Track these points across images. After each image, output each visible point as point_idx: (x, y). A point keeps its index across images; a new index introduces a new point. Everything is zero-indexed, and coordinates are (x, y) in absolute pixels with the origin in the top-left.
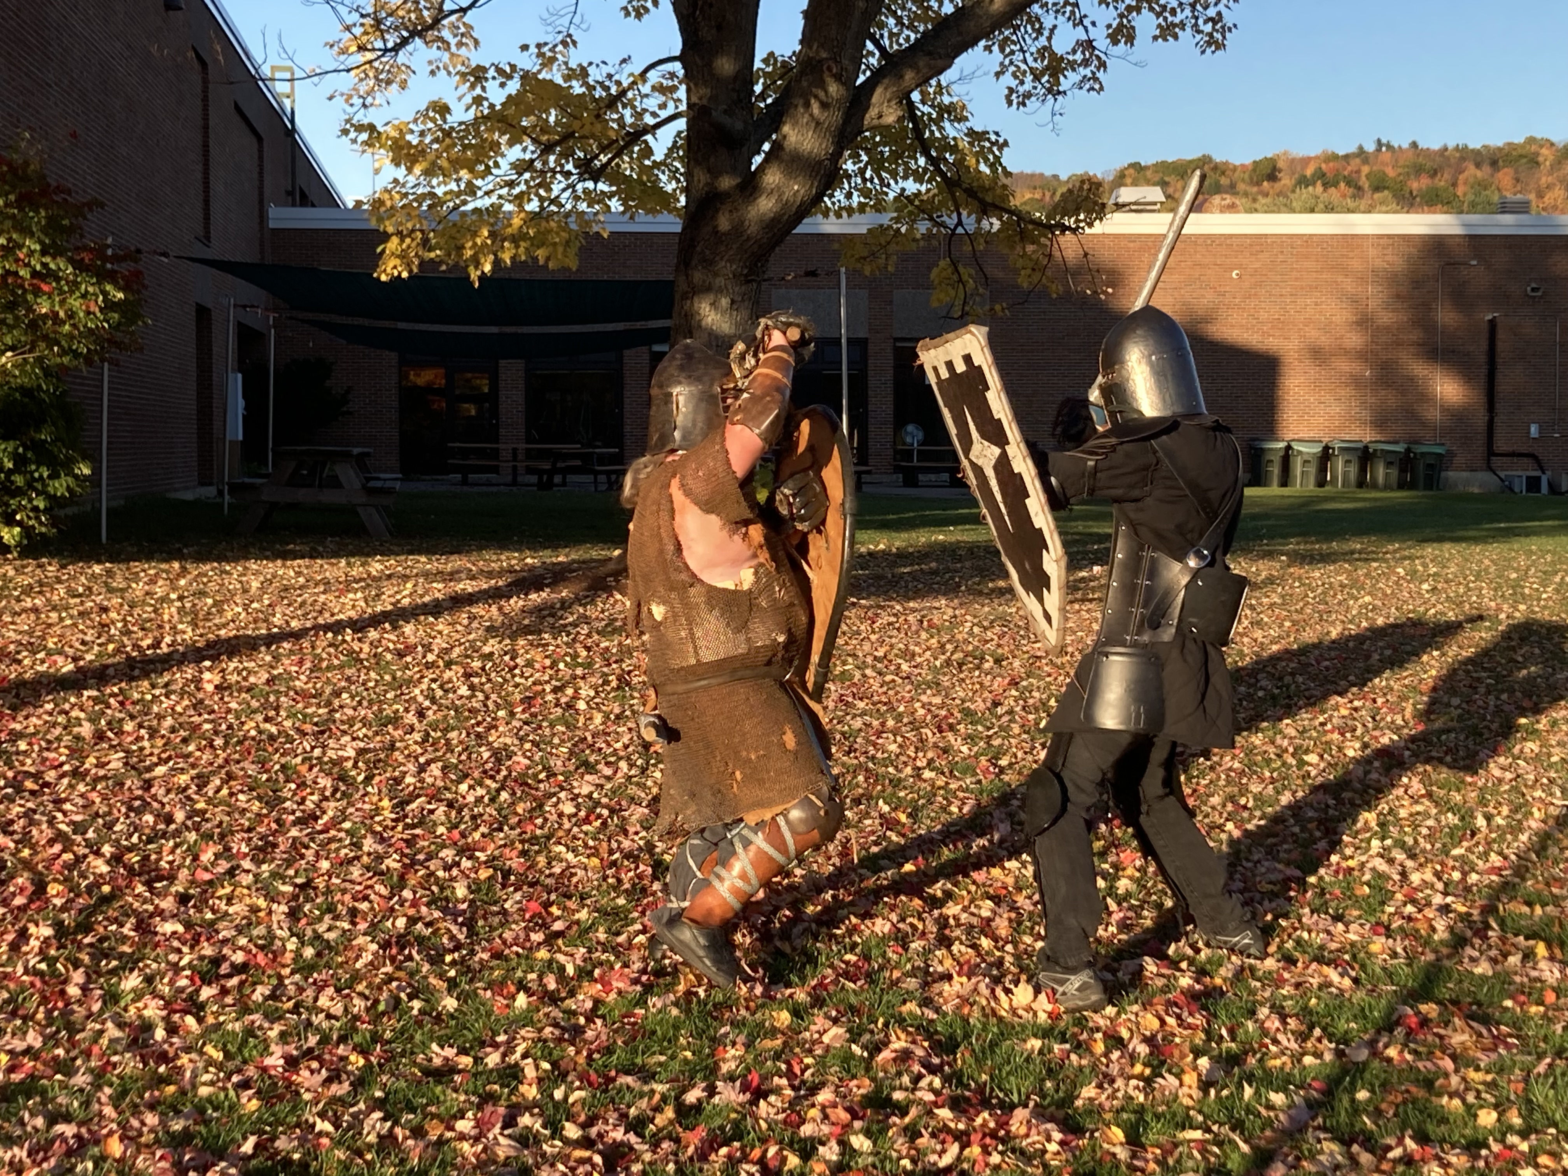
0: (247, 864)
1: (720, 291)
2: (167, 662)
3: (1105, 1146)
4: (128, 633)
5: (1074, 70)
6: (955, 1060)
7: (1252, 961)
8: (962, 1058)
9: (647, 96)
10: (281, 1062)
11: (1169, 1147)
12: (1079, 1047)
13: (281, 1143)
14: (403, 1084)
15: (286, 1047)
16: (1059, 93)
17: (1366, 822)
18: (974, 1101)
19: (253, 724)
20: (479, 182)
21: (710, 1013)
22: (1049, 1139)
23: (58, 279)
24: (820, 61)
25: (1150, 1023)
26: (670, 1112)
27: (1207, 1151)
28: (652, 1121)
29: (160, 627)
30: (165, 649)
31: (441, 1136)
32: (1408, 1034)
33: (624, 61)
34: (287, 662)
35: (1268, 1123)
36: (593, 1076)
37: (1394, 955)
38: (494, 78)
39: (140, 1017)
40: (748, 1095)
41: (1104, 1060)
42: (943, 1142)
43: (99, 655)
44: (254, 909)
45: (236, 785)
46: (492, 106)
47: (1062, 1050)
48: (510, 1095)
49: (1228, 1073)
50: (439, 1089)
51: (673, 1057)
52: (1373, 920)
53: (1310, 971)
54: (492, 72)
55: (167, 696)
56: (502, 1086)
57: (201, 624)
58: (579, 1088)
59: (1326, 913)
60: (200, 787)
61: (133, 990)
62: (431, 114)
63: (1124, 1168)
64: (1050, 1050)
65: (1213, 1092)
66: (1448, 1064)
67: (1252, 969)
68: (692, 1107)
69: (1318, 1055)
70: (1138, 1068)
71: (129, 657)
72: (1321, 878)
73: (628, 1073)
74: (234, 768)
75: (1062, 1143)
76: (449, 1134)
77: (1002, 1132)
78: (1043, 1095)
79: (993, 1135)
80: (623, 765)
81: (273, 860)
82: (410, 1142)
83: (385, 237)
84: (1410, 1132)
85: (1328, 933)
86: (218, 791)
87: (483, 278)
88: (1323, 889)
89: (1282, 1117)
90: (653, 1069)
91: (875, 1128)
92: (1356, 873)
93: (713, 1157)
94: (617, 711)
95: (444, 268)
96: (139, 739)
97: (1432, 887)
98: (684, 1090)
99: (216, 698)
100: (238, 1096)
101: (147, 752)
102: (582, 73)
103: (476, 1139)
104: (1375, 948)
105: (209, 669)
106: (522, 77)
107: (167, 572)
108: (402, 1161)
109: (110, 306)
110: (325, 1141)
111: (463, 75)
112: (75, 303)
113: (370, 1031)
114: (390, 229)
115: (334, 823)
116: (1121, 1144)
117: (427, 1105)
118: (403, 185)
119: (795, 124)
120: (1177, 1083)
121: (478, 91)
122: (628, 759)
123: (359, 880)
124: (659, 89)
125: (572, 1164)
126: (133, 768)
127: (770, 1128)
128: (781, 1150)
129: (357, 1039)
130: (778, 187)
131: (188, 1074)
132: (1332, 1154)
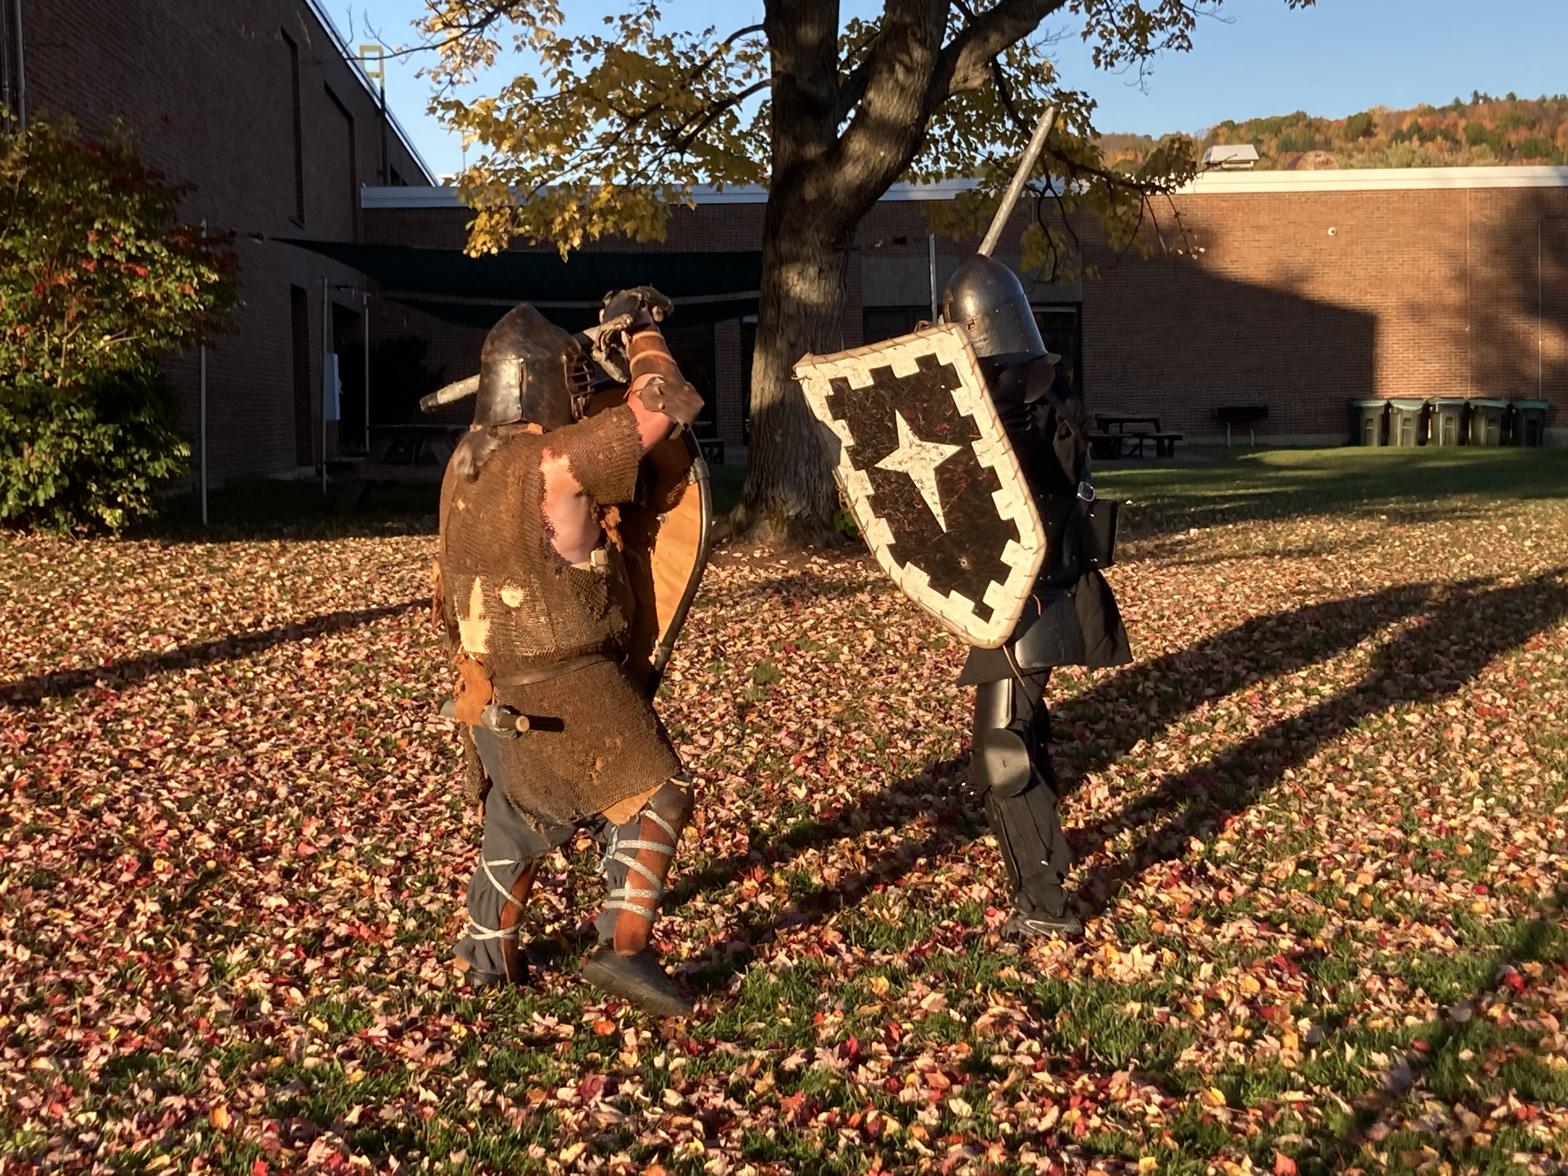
0: (349, 838)
1: (807, 260)
2: (268, 640)
3: (1206, 1108)
4: (230, 611)
5: (1162, 28)
6: (1054, 1024)
7: (1354, 922)
8: (1062, 1021)
9: (732, 65)
10: (385, 1033)
11: (1270, 1108)
12: (1178, 1009)
13: (386, 1113)
14: (505, 1053)
15: (390, 1019)
16: (1147, 52)
17: (1469, 781)
18: (1074, 1065)
19: (353, 700)
20: (566, 157)
21: (808, 980)
22: (1149, 1102)
23: (153, 263)
24: (905, 27)
25: (1251, 985)
26: (769, 1079)
27: (1309, 1112)
28: (752, 1087)
29: (261, 605)
30: (266, 627)
31: (543, 1104)
32: (1512, 994)
33: (708, 31)
34: (386, 638)
35: (1370, 1084)
36: (693, 1044)
37: (1497, 914)
38: (579, 52)
39: (246, 990)
40: (847, 1061)
41: (1204, 1023)
42: (1042, 1106)
43: (202, 634)
44: (357, 883)
45: (337, 760)
46: (577, 80)
47: (1159, 1013)
48: (610, 1063)
49: (1330, 1035)
50: (540, 1058)
51: (772, 1024)
52: (1476, 879)
53: (1412, 931)
54: (576, 46)
55: (269, 673)
56: (603, 1054)
57: (301, 602)
58: (679, 1056)
59: (1429, 873)
60: (302, 763)
61: (239, 964)
62: (517, 90)
63: (1224, 1129)
64: (1150, 1014)
65: (1314, 1053)
66: (1552, 1023)
67: (1354, 930)
68: (792, 1072)
69: (1420, 1015)
70: (1239, 1030)
71: (231, 636)
72: (1423, 838)
73: (727, 1040)
74: (336, 744)
75: (1162, 1106)
76: (551, 1102)
77: (1102, 1096)
78: (1142, 1058)
79: (1093, 1098)
80: (719, 735)
81: (375, 833)
82: (513, 1110)
83: (474, 214)
84: (1514, 1091)
85: (1431, 893)
86: (319, 766)
87: (572, 252)
88: (1425, 850)
89: (1384, 1077)
90: (752, 1037)
91: (974, 1092)
92: (1458, 832)
93: (813, 1122)
94: (712, 681)
95: (533, 243)
96: (241, 716)
97: (1536, 845)
98: (784, 1056)
99: (317, 674)
100: (343, 1066)
101: (250, 729)
102: (667, 44)
103: (578, 1107)
104: (1477, 907)
105: (309, 646)
106: (607, 51)
107: (267, 551)
108: (505, 1129)
109: (204, 288)
110: (429, 1110)
111: (548, 49)
112: (171, 285)
113: (473, 1001)
114: (479, 206)
115: (435, 797)
116: (1222, 1106)
117: (530, 1073)
118: (493, 163)
119: (879, 90)
120: (1277, 1044)
121: (564, 65)
122: (724, 728)
123: (460, 852)
124: (744, 57)
125: (673, 1130)
126: (236, 744)
127: (869, 1094)
128: (880, 1114)
129: (460, 1009)
130: (865, 155)
131: (294, 1045)
132: (1435, 1114)
